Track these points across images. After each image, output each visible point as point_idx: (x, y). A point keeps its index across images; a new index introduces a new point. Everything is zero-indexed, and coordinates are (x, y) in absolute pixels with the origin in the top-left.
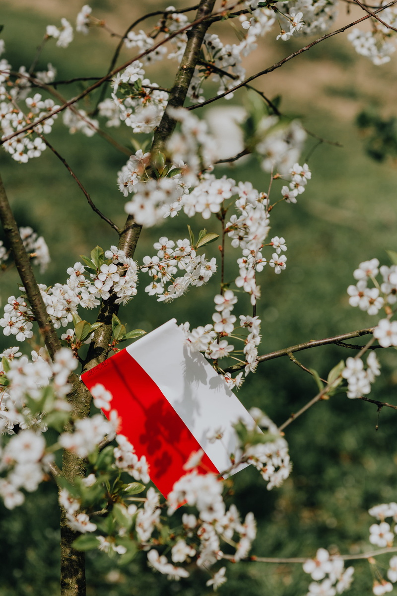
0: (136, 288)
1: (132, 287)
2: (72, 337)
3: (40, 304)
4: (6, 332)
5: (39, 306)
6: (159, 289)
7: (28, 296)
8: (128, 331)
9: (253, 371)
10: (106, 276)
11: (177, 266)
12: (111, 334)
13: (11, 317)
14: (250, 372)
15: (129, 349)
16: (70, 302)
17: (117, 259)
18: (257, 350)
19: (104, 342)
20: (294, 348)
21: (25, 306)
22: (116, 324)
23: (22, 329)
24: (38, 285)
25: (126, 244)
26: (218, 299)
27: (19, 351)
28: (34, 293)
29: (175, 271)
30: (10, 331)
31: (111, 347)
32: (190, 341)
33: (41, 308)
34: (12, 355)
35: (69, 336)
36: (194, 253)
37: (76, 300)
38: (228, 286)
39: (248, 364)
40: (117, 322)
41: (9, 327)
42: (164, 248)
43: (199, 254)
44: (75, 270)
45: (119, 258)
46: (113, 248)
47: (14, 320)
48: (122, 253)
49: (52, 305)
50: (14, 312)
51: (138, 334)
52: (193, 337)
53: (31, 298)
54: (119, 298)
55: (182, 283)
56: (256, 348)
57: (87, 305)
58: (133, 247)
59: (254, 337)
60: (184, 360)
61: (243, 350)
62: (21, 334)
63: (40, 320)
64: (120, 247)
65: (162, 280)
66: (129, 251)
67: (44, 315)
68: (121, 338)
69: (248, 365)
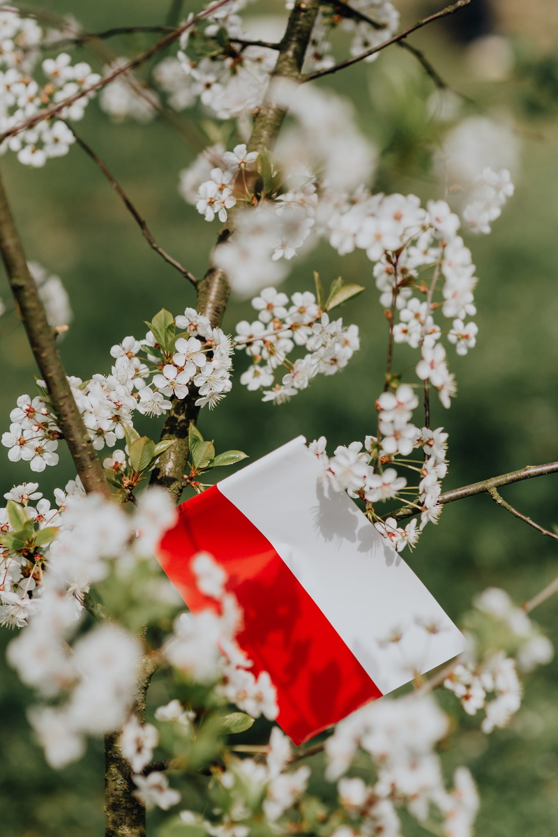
0: (230, 379)
1: (223, 378)
2: (121, 464)
3: (73, 412)
4: (13, 456)
5: (70, 415)
6: (266, 378)
7: (52, 399)
8: (218, 453)
9: (434, 521)
10: (184, 358)
11: (292, 339)
12: (189, 457)
13: (23, 430)
14: (430, 523)
15: (224, 486)
16: (120, 406)
17: (196, 329)
18: (439, 486)
19: (175, 472)
20: (499, 481)
21: (46, 415)
22: (196, 440)
23: (39, 451)
24: (67, 377)
25: (210, 305)
26: (386, 401)
27: (37, 491)
28: (61, 394)
29: (289, 346)
30: (20, 454)
31: (188, 481)
32: (333, 473)
33: (73, 419)
34: (26, 497)
35: (116, 463)
36: (325, 317)
37: (131, 403)
38: (400, 378)
39: (426, 508)
40: (197, 437)
41: (18, 447)
42: (270, 307)
43: (333, 318)
44: (124, 349)
45: (198, 328)
46: (190, 311)
47: (27, 435)
48: (204, 321)
49: (92, 410)
50: (27, 422)
51: (233, 458)
52: (338, 464)
53: (57, 402)
54: (201, 396)
55: (306, 370)
56: (440, 482)
57: (148, 410)
58: (221, 310)
59: (436, 464)
60: (317, 503)
61: (418, 485)
62: (38, 458)
63: (71, 439)
64: (201, 311)
65: (269, 362)
66: (214, 317)
67: (79, 431)
68: (205, 465)
69: (427, 511)
